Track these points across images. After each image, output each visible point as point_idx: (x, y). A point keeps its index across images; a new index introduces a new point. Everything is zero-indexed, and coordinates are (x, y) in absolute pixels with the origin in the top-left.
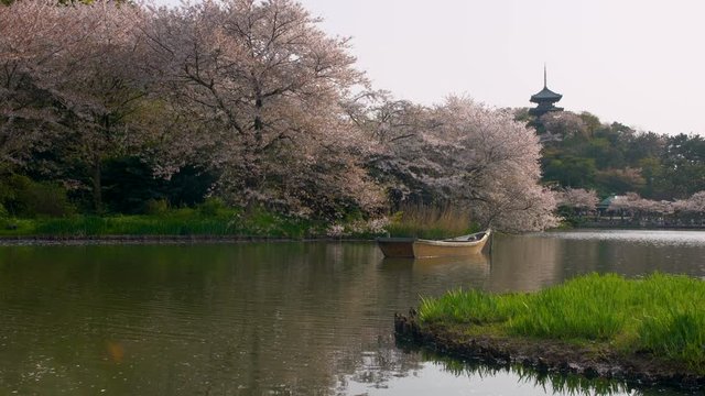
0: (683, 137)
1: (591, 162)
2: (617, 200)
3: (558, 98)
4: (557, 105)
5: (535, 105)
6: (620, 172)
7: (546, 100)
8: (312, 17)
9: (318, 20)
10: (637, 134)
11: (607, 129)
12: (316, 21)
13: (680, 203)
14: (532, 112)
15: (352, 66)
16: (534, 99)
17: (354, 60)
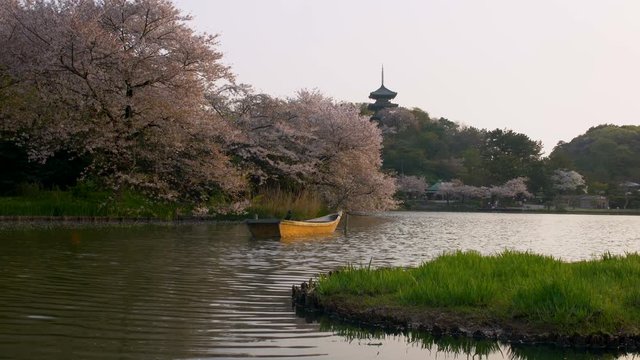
0: (498, 132)
1: (421, 152)
2: (444, 186)
3: (393, 95)
4: (392, 101)
5: (373, 101)
6: (446, 161)
7: (383, 96)
8: (181, 15)
9: (188, 18)
10: (460, 129)
11: (435, 124)
12: (184, 19)
13: (496, 189)
14: (371, 107)
15: (218, 61)
16: (372, 96)
17: (219, 56)
